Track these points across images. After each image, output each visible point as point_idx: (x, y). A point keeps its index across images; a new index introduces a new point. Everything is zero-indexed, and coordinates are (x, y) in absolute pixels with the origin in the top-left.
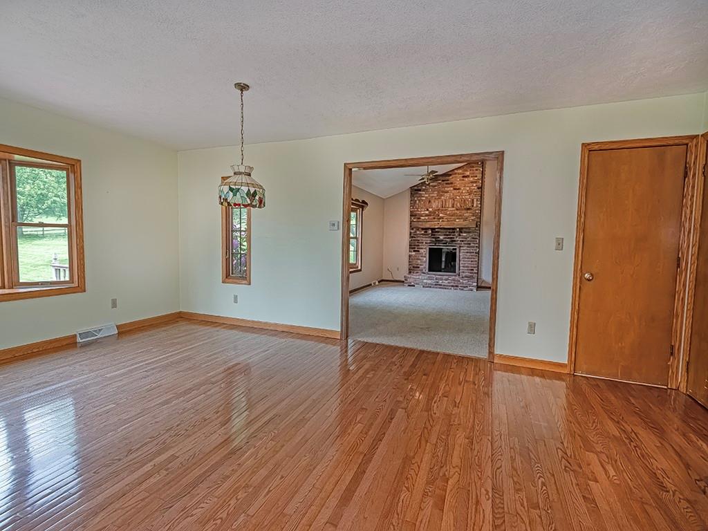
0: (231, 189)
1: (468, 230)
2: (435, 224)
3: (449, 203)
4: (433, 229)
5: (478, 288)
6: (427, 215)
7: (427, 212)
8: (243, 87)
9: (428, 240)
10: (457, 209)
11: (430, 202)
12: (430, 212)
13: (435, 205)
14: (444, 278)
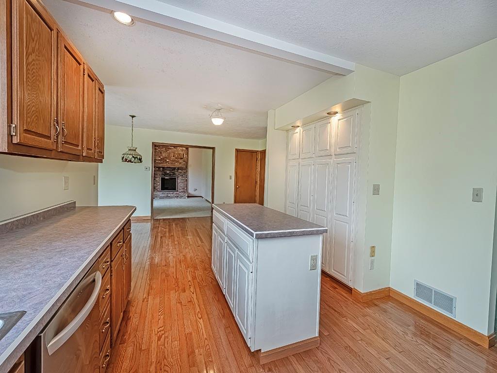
0: (133, 157)
1: (181, 169)
2: (165, 165)
3: (172, 155)
4: (163, 168)
5: (188, 197)
6: (159, 160)
7: (159, 158)
8: (133, 117)
9: (160, 173)
10: (176, 158)
11: (161, 153)
12: (161, 158)
13: (164, 155)
14: (171, 193)
